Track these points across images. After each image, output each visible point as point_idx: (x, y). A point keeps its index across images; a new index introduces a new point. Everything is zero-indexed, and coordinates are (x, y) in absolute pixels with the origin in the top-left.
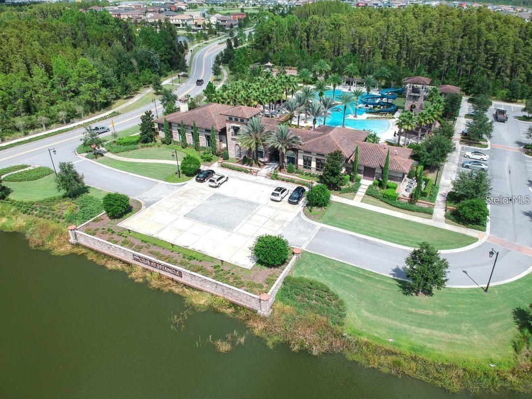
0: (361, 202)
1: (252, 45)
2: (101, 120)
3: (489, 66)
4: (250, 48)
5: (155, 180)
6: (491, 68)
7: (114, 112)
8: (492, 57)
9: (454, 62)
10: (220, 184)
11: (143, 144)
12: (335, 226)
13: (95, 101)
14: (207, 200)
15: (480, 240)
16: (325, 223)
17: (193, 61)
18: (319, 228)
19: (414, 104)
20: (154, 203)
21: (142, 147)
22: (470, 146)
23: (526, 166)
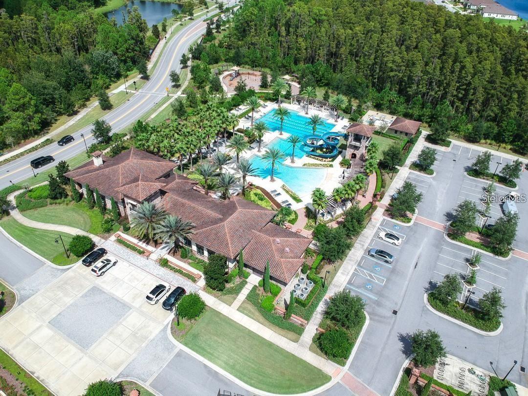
0: (237, 310)
1: (230, 34)
2: (30, 152)
3: (460, 95)
4: (228, 37)
5: (43, 259)
6: (460, 99)
7: (48, 140)
8: (465, 87)
9: (422, 88)
10: (104, 272)
11: (52, 201)
12: (193, 350)
13: (27, 129)
14: (82, 297)
15: (333, 379)
16: (186, 344)
17: (164, 52)
18: (176, 351)
19: (355, 152)
20: (29, 298)
21: (51, 204)
22: (392, 218)
23: (438, 256)
